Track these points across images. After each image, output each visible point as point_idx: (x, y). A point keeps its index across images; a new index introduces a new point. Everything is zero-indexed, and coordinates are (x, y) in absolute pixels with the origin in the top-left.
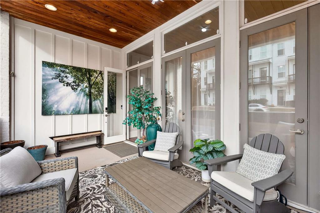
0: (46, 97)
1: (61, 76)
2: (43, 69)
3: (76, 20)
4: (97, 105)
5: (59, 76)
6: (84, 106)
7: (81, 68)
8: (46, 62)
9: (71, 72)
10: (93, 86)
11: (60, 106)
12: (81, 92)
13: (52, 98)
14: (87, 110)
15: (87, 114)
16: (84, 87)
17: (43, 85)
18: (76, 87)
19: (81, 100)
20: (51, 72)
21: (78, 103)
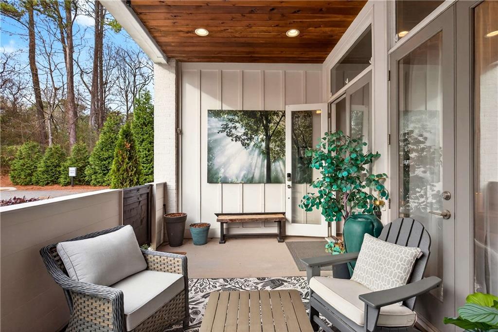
0: (212, 158)
1: (229, 127)
2: (208, 120)
3: (236, 37)
4: (279, 169)
5: (226, 127)
6: (259, 171)
7: (254, 111)
8: (212, 110)
9: (241, 120)
10: (272, 138)
11: (227, 171)
12: (254, 148)
13: (219, 160)
14: (263, 176)
15: (263, 184)
16: (259, 140)
17: (209, 142)
18: (248, 142)
19: (254, 162)
20: (217, 123)
21: (250, 166)
